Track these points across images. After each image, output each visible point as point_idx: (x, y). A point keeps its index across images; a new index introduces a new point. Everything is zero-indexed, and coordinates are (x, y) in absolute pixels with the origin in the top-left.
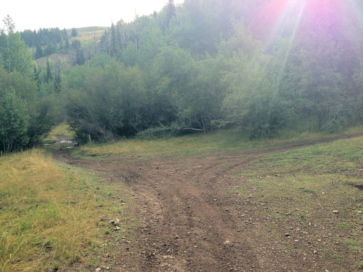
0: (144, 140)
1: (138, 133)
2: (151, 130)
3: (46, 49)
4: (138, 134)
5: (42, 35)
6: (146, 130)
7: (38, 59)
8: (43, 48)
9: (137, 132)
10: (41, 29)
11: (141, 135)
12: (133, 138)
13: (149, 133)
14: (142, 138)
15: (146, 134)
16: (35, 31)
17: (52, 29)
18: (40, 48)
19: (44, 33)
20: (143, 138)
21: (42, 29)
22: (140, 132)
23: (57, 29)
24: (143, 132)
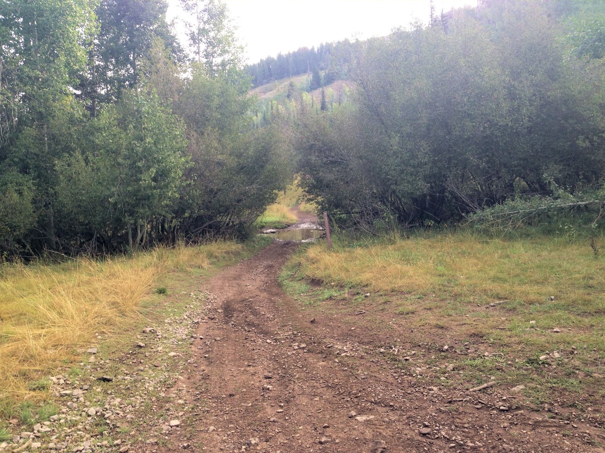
0: (491, 237)
1: (471, 214)
2: (519, 205)
3: (326, 74)
4: (473, 217)
5: (323, 53)
6: (497, 206)
7: (314, 91)
8: (322, 74)
9: (468, 212)
10: (322, 45)
11: (481, 221)
12: (454, 229)
13: (509, 215)
14: (486, 232)
15: (498, 217)
16: (313, 49)
17: (339, 43)
18: (317, 73)
19: (326, 49)
20: (488, 231)
21: (324, 45)
22: (479, 211)
23: (346, 42)
24: (488, 211)
